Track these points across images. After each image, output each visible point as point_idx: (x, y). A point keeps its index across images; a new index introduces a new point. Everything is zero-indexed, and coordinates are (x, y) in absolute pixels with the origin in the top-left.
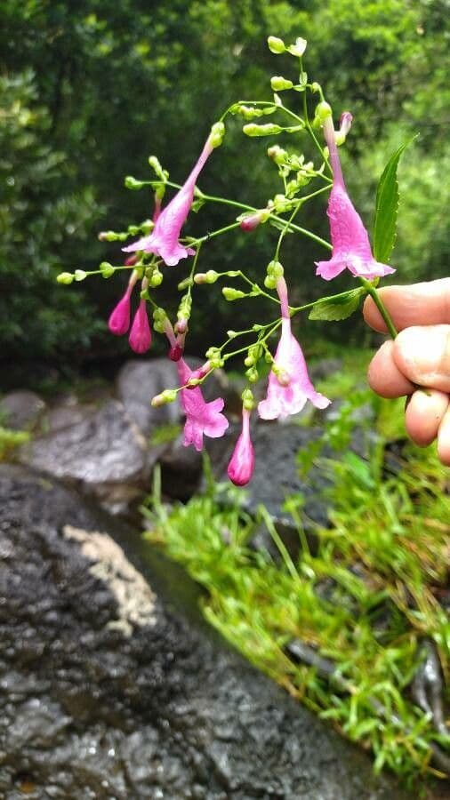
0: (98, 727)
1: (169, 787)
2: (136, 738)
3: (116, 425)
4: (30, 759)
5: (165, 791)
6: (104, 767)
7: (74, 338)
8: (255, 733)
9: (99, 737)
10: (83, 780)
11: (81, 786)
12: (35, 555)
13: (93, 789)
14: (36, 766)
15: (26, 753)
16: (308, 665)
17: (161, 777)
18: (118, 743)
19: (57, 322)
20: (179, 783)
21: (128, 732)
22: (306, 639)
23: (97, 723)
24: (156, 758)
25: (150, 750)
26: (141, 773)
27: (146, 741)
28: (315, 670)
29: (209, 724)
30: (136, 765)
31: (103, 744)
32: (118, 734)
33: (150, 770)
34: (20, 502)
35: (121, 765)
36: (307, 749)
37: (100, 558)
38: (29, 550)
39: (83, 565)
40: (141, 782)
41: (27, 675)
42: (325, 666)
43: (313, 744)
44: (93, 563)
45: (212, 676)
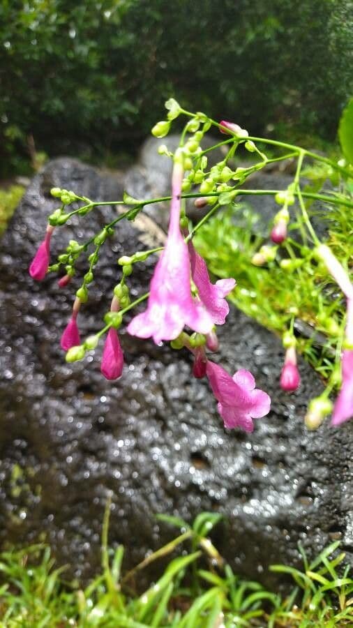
0: (143, 359)
1: (197, 405)
2: (172, 368)
3: (140, 187)
4: (90, 377)
5: (194, 407)
6: (147, 387)
7: (105, 116)
8: (266, 371)
9: (143, 366)
10: (131, 395)
11: (129, 400)
12: (93, 225)
13: (138, 401)
14: (94, 383)
15: (86, 372)
16: (306, 338)
17: (190, 397)
18: (158, 370)
19: (93, 101)
20: (205, 403)
21: (166, 364)
22: (305, 319)
23: (142, 355)
24: (187, 384)
25: (184, 377)
26: (175, 393)
27: (179, 371)
28: (310, 341)
29: (231, 362)
30: (172, 388)
31: (146, 371)
32: (158, 365)
33: (183, 392)
34: (81, 181)
35: (160, 388)
36: (308, 386)
37: (147, 229)
38: (88, 220)
39: (132, 234)
40: (175, 399)
41: (87, 317)
42: (320, 339)
43: (311, 384)
44: (141, 233)
45: (235, 328)
